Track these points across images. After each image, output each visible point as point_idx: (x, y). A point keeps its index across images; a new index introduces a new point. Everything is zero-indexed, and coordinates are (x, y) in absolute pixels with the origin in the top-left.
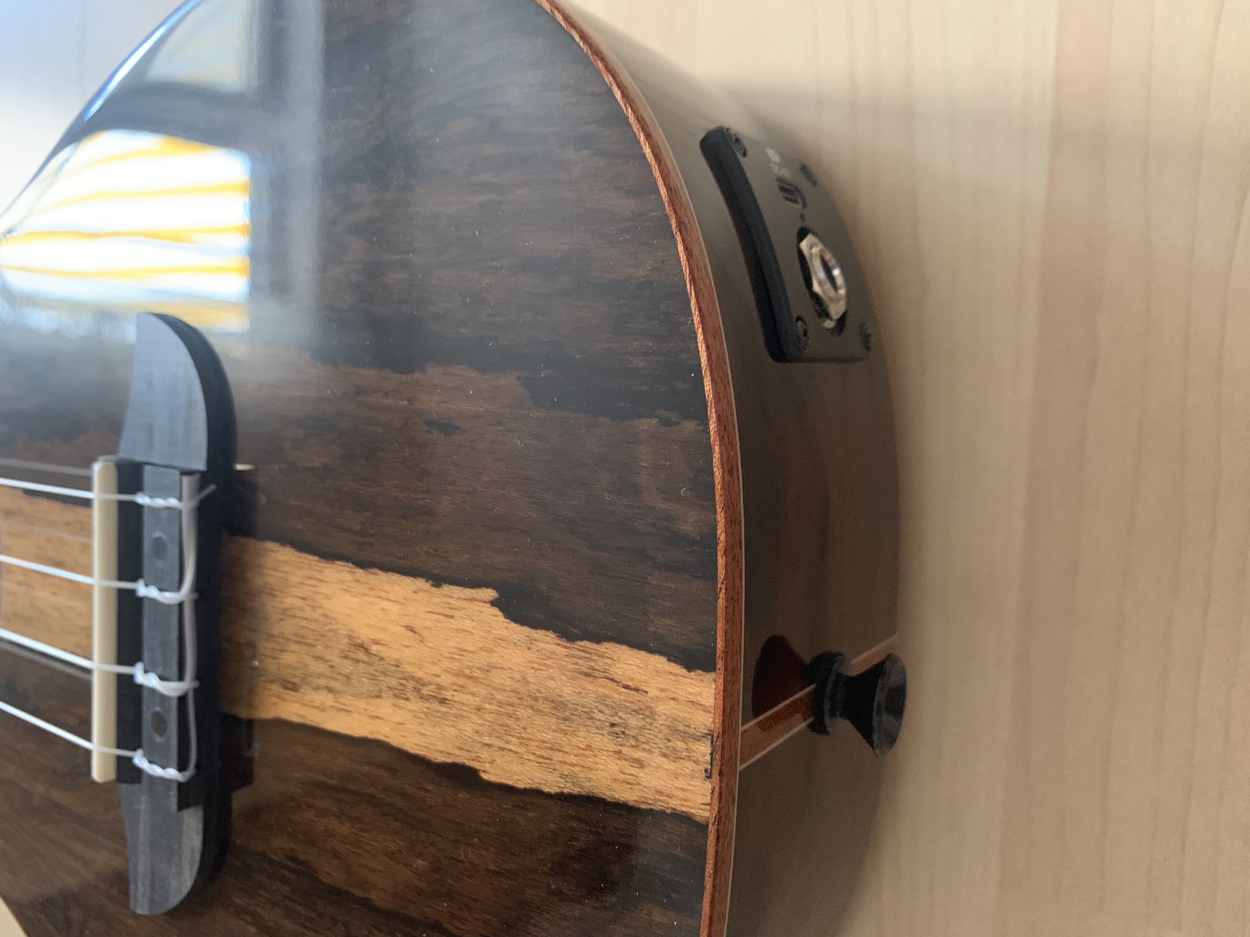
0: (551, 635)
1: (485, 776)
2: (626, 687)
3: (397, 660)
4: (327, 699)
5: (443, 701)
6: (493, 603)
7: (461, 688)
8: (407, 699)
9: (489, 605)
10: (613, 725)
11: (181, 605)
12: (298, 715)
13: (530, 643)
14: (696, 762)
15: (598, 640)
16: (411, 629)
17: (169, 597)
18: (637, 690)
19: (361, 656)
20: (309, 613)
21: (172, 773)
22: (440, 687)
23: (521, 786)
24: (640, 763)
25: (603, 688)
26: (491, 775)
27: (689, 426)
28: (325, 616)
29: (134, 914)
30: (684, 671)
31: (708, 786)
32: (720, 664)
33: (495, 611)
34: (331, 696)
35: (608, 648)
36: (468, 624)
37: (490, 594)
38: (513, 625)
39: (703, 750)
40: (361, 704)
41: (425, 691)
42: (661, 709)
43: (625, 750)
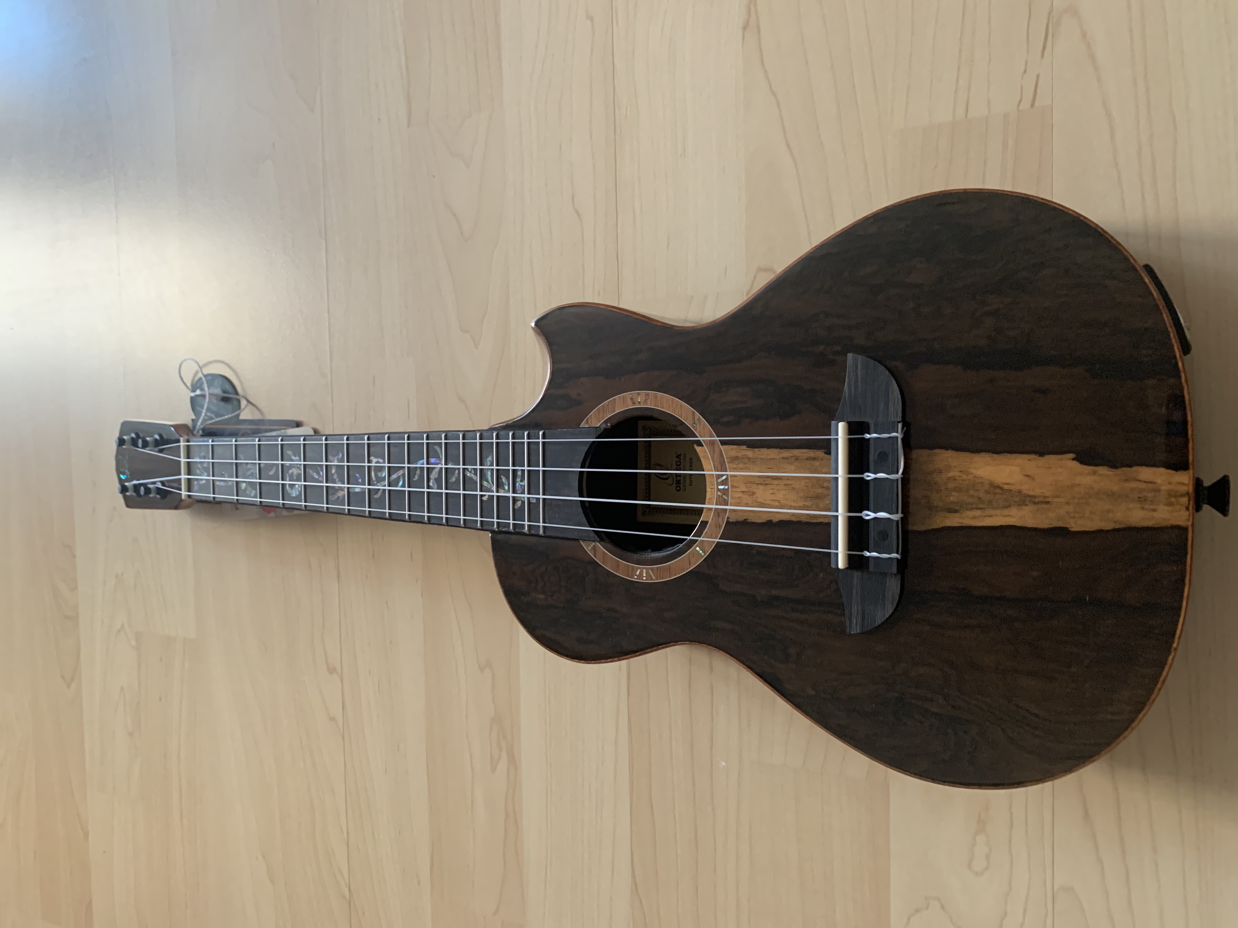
0: (1106, 468)
1: (1072, 530)
2: (1145, 482)
3: (1020, 490)
4: (978, 513)
5: (1048, 503)
6: (1073, 459)
7: (1058, 497)
8: (1026, 505)
9: (1071, 460)
10: (1140, 498)
11: (897, 480)
12: (958, 523)
13: (1095, 473)
14: (1182, 505)
15: (1130, 466)
16: (1027, 476)
17: (893, 477)
18: (1151, 483)
19: (998, 491)
20: (964, 477)
21: (894, 555)
22: (1045, 497)
23: (1092, 530)
24: (1154, 510)
25: (1133, 485)
26: (1075, 528)
27: (1172, 381)
28: (975, 477)
29: (851, 635)
30: (1174, 472)
31: (1187, 513)
32: (1191, 467)
33: (1075, 462)
34: (979, 511)
35: (1135, 468)
36: (1059, 470)
37: (1072, 456)
38: (1085, 467)
39: (1185, 500)
40: (998, 512)
41: (1036, 500)
42: (1163, 488)
43: (1146, 507)
